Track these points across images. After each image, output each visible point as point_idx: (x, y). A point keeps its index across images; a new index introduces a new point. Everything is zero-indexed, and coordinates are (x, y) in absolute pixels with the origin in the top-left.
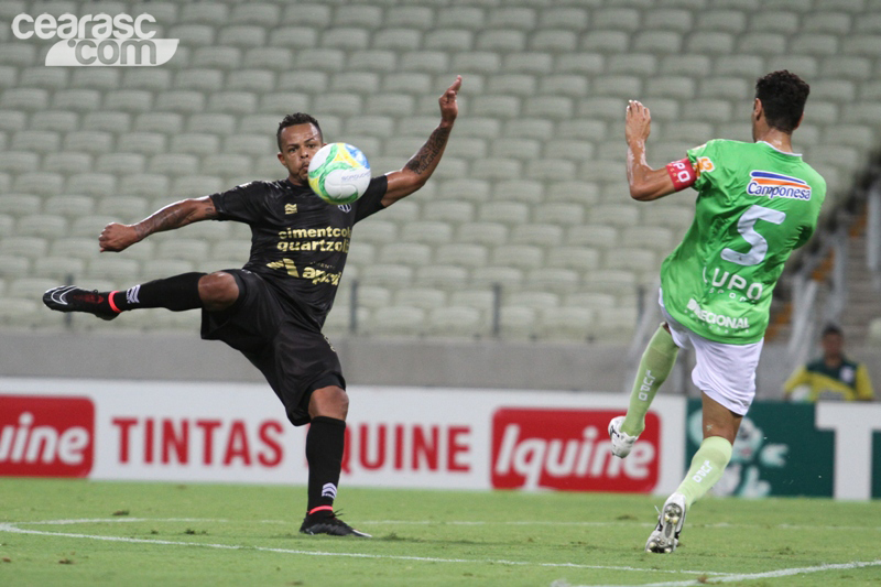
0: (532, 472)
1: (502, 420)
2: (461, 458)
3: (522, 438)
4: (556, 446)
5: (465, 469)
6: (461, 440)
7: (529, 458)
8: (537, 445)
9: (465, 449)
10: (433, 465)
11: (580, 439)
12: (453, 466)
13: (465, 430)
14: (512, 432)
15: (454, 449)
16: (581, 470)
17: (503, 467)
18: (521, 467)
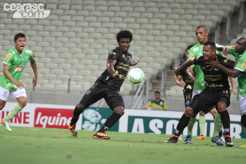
0: (44, 124)
1: (37, 111)
2: (27, 120)
3: (42, 116)
4: (50, 118)
5: (28, 123)
6: (27, 116)
7: (44, 121)
8: (46, 117)
9: (28, 118)
10: (20, 122)
11: (57, 116)
12: (25, 122)
13: (28, 113)
14: (40, 114)
15: (25, 118)
16: (56, 124)
17: (37, 123)
18: (42, 123)
